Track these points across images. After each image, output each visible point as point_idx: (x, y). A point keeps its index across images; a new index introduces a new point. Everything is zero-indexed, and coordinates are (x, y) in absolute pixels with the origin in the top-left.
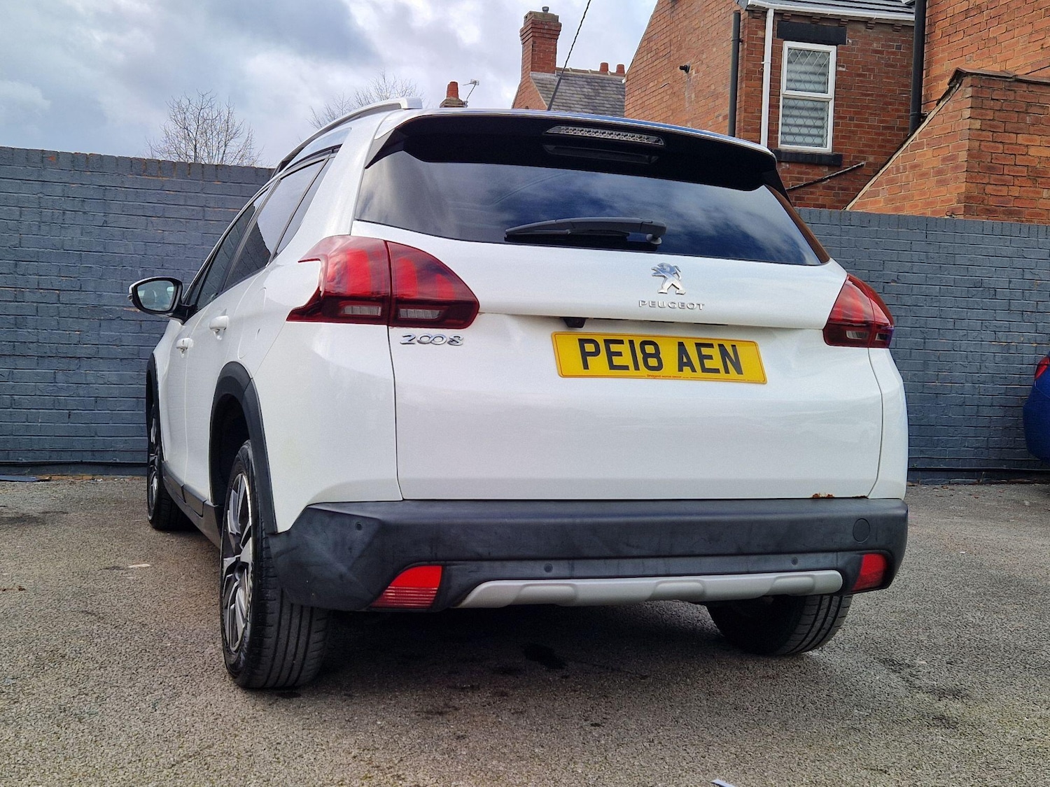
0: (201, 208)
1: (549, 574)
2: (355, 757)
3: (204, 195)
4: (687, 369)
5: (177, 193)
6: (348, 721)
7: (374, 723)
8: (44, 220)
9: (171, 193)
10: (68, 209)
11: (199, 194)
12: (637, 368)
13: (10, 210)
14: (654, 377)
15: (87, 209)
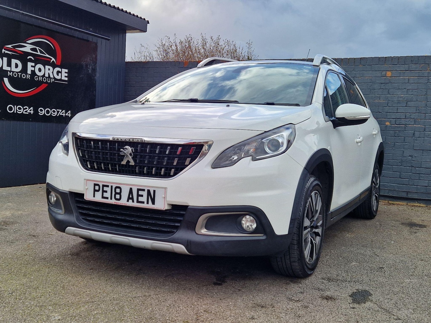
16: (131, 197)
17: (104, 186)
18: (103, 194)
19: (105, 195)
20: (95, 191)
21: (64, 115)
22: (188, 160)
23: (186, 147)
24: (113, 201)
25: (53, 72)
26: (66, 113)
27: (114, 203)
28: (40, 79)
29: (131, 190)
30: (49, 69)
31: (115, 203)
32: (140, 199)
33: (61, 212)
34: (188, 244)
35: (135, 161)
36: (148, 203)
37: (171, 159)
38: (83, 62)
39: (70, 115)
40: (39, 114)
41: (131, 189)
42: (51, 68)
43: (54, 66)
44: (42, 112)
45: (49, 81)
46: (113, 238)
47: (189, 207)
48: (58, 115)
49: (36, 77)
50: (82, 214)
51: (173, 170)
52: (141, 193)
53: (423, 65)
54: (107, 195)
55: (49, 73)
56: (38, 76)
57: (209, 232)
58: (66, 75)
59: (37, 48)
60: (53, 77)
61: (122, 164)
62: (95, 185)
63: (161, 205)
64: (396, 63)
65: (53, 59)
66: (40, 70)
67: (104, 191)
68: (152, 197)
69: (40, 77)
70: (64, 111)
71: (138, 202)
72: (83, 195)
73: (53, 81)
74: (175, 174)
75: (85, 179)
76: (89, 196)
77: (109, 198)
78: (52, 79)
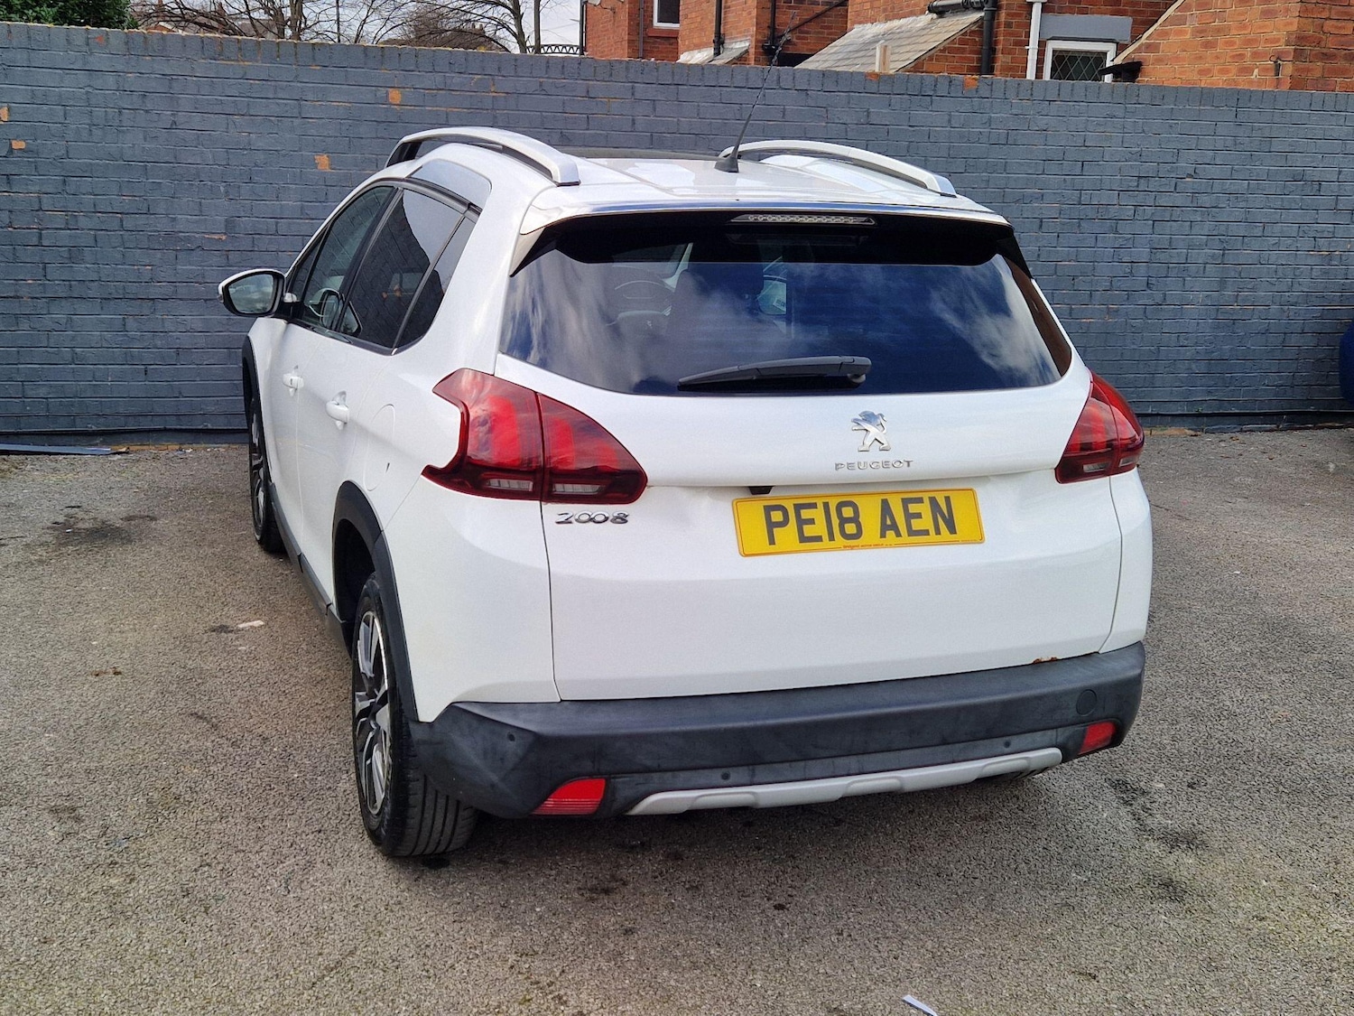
0: (295, 102)
1: (725, 782)
2: (512, 967)
3: (299, 84)
4: (890, 534)
5: (264, 82)
6: (504, 907)
7: (533, 909)
8: (96, 122)
9: (257, 82)
10: (126, 106)
11: (292, 84)
12: (832, 538)
13: (51, 109)
14: (852, 548)
15: (149, 107)
53: (480, 77)
64: (412, 68)
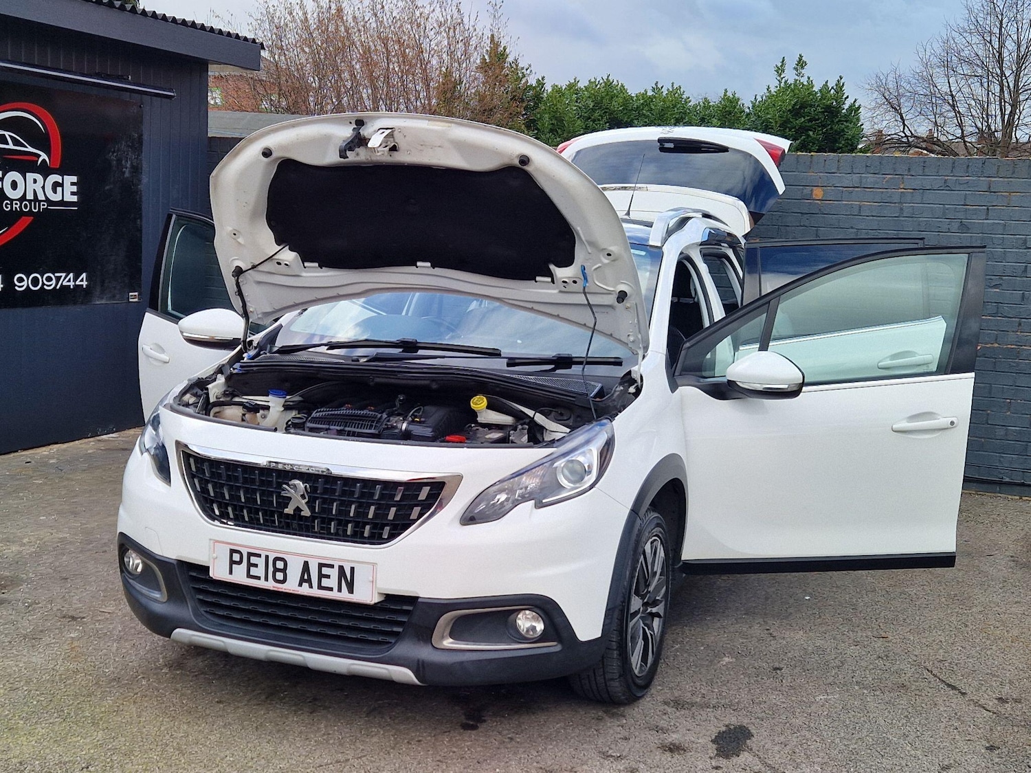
16: (306, 577)
17: (250, 555)
18: (248, 571)
19: (253, 571)
20: (232, 562)
21: (72, 284)
22: (417, 510)
23: (413, 487)
24: (270, 585)
25: (43, 187)
26: (75, 280)
27: (272, 589)
28: (14, 206)
29: (306, 566)
30: (35, 181)
31: (274, 587)
32: (325, 582)
33: (158, 596)
34: (419, 668)
35: (312, 508)
36: (340, 590)
37: (382, 509)
38: (111, 154)
39: (86, 283)
40: (16, 288)
41: (306, 564)
42: (39, 177)
43: (45, 171)
44: (23, 283)
45: (35, 209)
46: (272, 653)
47: (419, 600)
48: (58, 287)
49: (7, 204)
50: (202, 602)
51: (387, 529)
52: (325, 571)
53: (891, 176)
54: (259, 571)
55: (34, 190)
56: (12, 200)
57: (458, 644)
58: (74, 189)
59: (7, 134)
60: (44, 199)
61: (285, 512)
62: (232, 551)
63: (365, 594)
64: (833, 171)
65: (44, 156)
66: (14, 185)
67: (250, 565)
68: (347, 578)
69: (14, 202)
70: (71, 275)
71: (320, 587)
72: (206, 569)
73: (45, 207)
74: (392, 536)
75: (210, 540)
76: (219, 572)
77: (263, 578)
78: (42, 203)
